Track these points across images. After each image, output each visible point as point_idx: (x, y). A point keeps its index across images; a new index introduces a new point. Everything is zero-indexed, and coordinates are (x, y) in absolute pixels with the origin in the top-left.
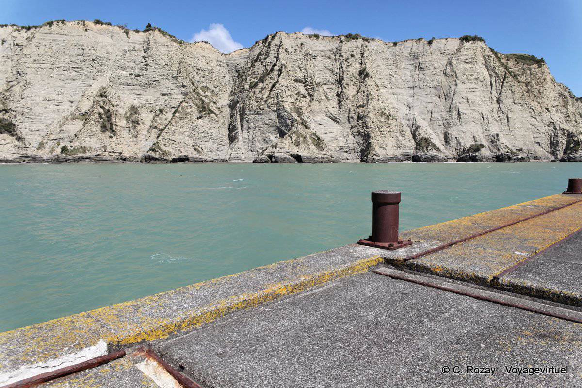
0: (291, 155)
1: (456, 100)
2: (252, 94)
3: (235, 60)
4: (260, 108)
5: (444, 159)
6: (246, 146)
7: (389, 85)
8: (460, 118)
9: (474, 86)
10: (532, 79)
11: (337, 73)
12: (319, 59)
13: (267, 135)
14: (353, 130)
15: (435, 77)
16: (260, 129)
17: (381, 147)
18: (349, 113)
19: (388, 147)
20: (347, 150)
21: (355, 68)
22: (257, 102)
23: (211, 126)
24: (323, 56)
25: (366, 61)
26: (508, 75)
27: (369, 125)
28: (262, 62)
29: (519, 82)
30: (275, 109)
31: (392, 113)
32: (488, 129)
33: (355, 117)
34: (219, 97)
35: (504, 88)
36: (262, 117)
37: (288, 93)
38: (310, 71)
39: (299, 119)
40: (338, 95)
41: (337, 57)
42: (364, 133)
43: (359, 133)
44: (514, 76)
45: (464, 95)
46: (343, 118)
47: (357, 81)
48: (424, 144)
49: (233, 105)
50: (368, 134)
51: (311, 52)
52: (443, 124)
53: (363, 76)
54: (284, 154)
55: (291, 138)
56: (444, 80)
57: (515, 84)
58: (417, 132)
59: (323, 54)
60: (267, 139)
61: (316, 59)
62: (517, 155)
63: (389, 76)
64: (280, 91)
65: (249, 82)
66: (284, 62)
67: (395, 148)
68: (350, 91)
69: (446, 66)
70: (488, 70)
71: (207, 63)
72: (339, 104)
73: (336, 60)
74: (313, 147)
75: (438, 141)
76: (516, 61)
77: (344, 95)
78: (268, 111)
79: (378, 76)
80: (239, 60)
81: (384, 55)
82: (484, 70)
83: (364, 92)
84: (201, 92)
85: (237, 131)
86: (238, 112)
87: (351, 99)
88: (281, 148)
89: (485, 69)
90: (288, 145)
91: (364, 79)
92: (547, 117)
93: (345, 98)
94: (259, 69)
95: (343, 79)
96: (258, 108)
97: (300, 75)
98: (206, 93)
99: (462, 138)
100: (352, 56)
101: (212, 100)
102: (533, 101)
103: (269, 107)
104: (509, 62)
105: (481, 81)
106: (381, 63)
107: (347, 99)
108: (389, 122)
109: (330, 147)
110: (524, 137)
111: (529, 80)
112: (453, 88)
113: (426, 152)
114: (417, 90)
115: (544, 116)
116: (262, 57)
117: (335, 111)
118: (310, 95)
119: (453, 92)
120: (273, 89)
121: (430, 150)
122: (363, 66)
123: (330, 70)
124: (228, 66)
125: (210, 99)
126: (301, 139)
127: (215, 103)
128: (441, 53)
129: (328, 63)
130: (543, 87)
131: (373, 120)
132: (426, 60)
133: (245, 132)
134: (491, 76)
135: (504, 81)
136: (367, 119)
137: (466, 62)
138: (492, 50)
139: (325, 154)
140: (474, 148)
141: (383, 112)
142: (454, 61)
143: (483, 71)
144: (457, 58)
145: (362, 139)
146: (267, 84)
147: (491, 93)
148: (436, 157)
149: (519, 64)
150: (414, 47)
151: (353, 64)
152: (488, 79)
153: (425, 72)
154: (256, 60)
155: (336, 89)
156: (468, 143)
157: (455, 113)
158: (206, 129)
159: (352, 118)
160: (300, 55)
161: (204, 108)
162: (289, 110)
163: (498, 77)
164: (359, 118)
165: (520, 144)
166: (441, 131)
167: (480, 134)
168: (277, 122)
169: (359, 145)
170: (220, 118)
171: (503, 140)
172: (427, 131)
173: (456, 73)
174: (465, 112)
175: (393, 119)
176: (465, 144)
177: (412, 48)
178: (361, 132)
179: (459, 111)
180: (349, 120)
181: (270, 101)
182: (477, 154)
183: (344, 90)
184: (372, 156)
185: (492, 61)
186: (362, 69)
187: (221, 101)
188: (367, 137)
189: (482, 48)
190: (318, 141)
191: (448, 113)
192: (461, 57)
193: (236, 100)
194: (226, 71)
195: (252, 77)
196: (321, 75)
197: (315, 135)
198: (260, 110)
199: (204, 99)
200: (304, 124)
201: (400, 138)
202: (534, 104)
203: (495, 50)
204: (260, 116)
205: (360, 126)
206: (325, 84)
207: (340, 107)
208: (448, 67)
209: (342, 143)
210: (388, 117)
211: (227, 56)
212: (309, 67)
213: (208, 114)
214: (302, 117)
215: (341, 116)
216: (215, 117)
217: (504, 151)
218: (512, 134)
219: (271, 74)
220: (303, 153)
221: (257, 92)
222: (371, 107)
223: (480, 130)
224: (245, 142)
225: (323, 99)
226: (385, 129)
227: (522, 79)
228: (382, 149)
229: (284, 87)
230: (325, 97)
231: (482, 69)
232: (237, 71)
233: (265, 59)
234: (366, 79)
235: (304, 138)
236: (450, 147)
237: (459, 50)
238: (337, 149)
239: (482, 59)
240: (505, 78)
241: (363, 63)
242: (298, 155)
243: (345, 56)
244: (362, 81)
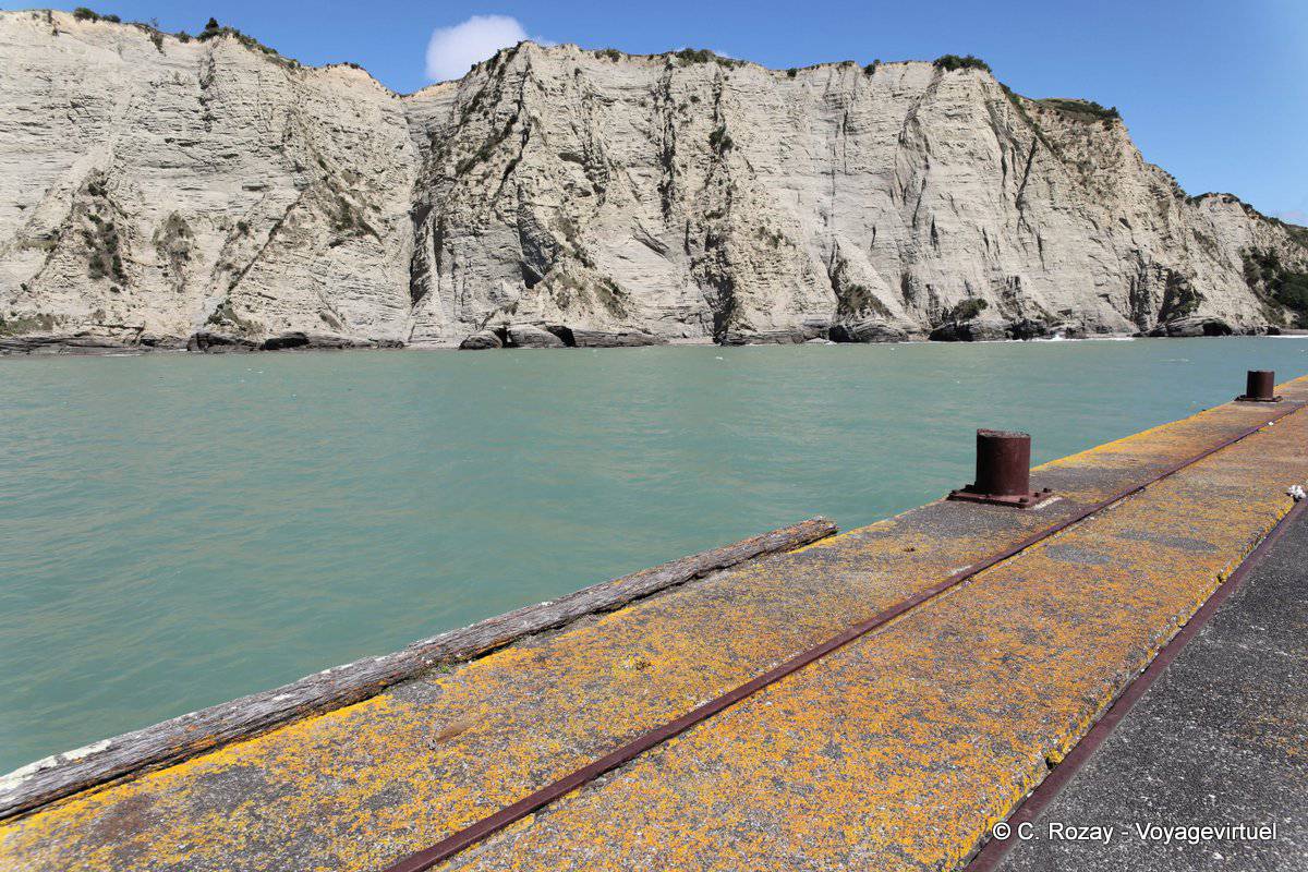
0: (550, 329)
1: (927, 201)
2: (461, 187)
3: (425, 108)
4: (480, 221)
5: (901, 334)
6: (449, 310)
7: (777, 167)
8: (936, 242)
9: (967, 169)
10: (1091, 154)
11: (659, 140)
12: (618, 106)
13: (497, 283)
14: (696, 270)
15: (881, 150)
16: (479, 268)
17: (759, 309)
18: (687, 232)
19: (775, 308)
20: (685, 316)
21: (701, 128)
22: (473, 207)
23: (366, 262)
24: (627, 101)
25: (725, 111)
26: (1040, 145)
27: (732, 260)
28: (486, 114)
29: (1064, 162)
30: (514, 221)
31: (784, 232)
32: (996, 266)
33: (702, 241)
34: (386, 194)
35: (1031, 175)
36: (486, 240)
37: (545, 184)
38: (597, 135)
39: (568, 245)
40: (663, 189)
41: (661, 102)
42: (722, 277)
43: (710, 278)
44: (1055, 147)
45: (944, 190)
46: (674, 242)
47: (706, 157)
48: (854, 301)
49: (419, 215)
50: (729, 278)
51: (600, 91)
52: (900, 256)
53: (718, 145)
54: (534, 328)
55: (550, 289)
56: (901, 156)
57: (1055, 165)
58: (841, 275)
59: (628, 95)
60: (498, 293)
61: (612, 107)
62: (1059, 324)
63: (777, 147)
64: (525, 180)
65: (455, 160)
66: (535, 113)
67: (791, 311)
68: (690, 181)
69: (906, 124)
70: (997, 133)
71: (358, 116)
72: (664, 210)
73: (657, 110)
74: (601, 310)
75: (888, 295)
76: (1058, 114)
77: (675, 191)
78: (499, 227)
79: (754, 146)
80: (434, 110)
81: (768, 100)
82: (988, 133)
83: (721, 183)
84: (344, 184)
85: (427, 275)
86: (431, 229)
87: (692, 198)
88: (526, 314)
89: (991, 131)
90: (542, 306)
91: (721, 152)
92: (1123, 239)
93: (677, 196)
94: (479, 128)
95: (673, 153)
96: (476, 221)
97: (575, 143)
98: (355, 187)
99: (942, 287)
100: (695, 99)
101: (368, 201)
102: (1094, 203)
103: (499, 217)
104: (1043, 117)
105: (981, 159)
106: (761, 116)
107: (682, 199)
108: (778, 250)
109: (643, 310)
110: (1075, 283)
111: (1086, 156)
112: (921, 174)
113: (860, 318)
114: (840, 179)
115: (1117, 237)
116: (486, 102)
117: (655, 228)
118: (598, 190)
119: (920, 182)
120: (510, 175)
121: (869, 313)
122: (720, 124)
123: (644, 133)
124: (409, 122)
125: (364, 200)
126: (573, 291)
127: (376, 209)
128: (894, 96)
129: (639, 115)
130: (1115, 171)
131: (740, 248)
132: (861, 110)
133: (447, 275)
134: (1002, 146)
135: (1031, 158)
136: (728, 245)
137: (948, 116)
138: (1005, 89)
139: (630, 325)
140: (966, 308)
141: (763, 228)
142: (921, 114)
143: (986, 135)
144: (928, 107)
145: (716, 290)
146: (495, 165)
147: (1003, 185)
148: (882, 331)
149: (1065, 122)
150: (834, 81)
151: (696, 119)
152: (997, 155)
153: (858, 138)
154: (472, 109)
155: (658, 176)
156: (952, 298)
157: (925, 230)
158: (354, 270)
159: (694, 242)
160: (573, 97)
161: (348, 221)
162: (547, 227)
163: (1018, 149)
164: (711, 242)
165: (1066, 300)
166: (895, 271)
167: (980, 277)
168: (521, 252)
169: (709, 303)
170: (388, 245)
171: (1030, 290)
172: (863, 271)
173: (926, 140)
174: (947, 227)
175: (787, 244)
176: (947, 300)
177: (829, 84)
178: (715, 275)
179: (933, 226)
180: (686, 247)
181: (502, 203)
182: (972, 321)
183: (676, 179)
184: (737, 329)
185: (1005, 114)
186: (716, 130)
187: (393, 203)
188: (726, 286)
189: (983, 84)
190: (613, 296)
191: (911, 230)
192: (937, 104)
193: (425, 202)
194: (405, 134)
195: (463, 148)
196: (624, 145)
197: (608, 281)
198: (480, 225)
199: (348, 199)
200: (580, 256)
201: (804, 288)
202: (1097, 210)
203: (1013, 90)
204: (480, 238)
205: (712, 260)
206: (633, 165)
207: (666, 216)
208: (909, 127)
209: (671, 300)
210: (775, 241)
211: (407, 100)
212: (594, 124)
213: (357, 235)
214: (577, 240)
215: (670, 238)
216: (375, 240)
217: (1030, 316)
218: (1051, 277)
219: (505, 141)
220: (576, 324)
221: (472, 183)
222: (736, 217)
223: (980, 267)
224: (445, 300)
225: (628, 201)
226: (768, 267)
227: (1071, 154)
228: (761, 314)
229: (535, 170)
230: (631, 196)
231: (984, 132)
232: (431, 135)
233: (493, 105)
234: (726, 152)
235: (581, 289)
236: (915, 306)
237: (933, 88)
238: (660, 313)
239: (983, 108)
240: (1033, 152)
241: (719, 116)
242: (564, 328)
243: (678, 99)
244: (717, 157)
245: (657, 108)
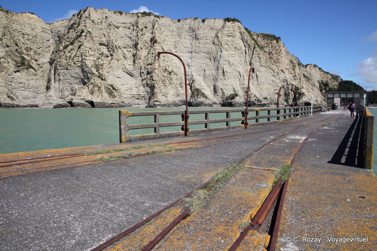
0: (86, 101)
1: (222, 62)
2: (63, 53)
3: (57, 28)
4: (68, 65)
5: (210, 104)
6: (57, 95)
7: (173, 49)
8: (224, 75)
9: (234, 52)
10: (273, 50)
11: (134, 40)
12: (121, 29)
13: (73, 86)
14: (143, 82)
15: (207, 45)
16: (68, 80)
17: (163, 95)
18: (141, 70)
19: (169, 95)
20: (139, 97)
21: (148, 36)
22: (66, 60)
23: (29, 78)
24: (124, 27)
25: (155, 31)
26: (256, 46)
27: (154, 79)
28: (75, 30)
29: (265, 52)
30: (80, 65)
31: (174, 70)
32: (243, 83)
33: (145, 73)
34: (41, 56)
35: (254, 55)
36: (70, 71)
37: (91, 53)
38: (112, 37)
39: (97, 73)
40: (134, 56)
41: (135, 28)
42: (151, 85)
43: (148, 85)
44: (262, 47)
45: (227, 58)
46: (136, 73)
47: (149, 45)
48: (196, 93)
49: (51, 63)
50: (153, 85)
51: (115, 23)
52: (213, 79)
53: (153, 42)
54: (81, 101)
55: (88, 87)
56: (213, 47)
57: (261, 52)
58: (193, 85)
59: (124, 25)
60: (73, 89)
61: (119, 29)
62: (261, 102)
63: (173, 43)
64: (84, 51)
65: (63, 45)
66: (90, 30)
67: (175, 96)
68: (143, 53)
69: (215, 38)
70: (243, 42)
71: (32, 30)
72: (133, 62)
73: (134, 30)
74: (106, 95)
75: (208, 92)
76: (263, 37)
77: (137, 56)
78: (74, 67)
79: (166, 43)
80: (61, 29)
81: (171, 28)
82: (241, 42)
83: (153, 54)
84: (25, 52)
85: (51, 83)
86: (53, 68)
87: (143, 59)
88: (79, 96)
89: (241, 41)
90: (84, 94)
91: (153, 44)
92: (282, 76)
93: (138, 58)
94: (73, 34)
95: (138, 44)
96: (67, 65)
97: (104, 40)
98: (29, 53)
99: (226, 89)
100: (146, 27)
101: (33, 58)
102: (273, 65)
103: (74, 63)
104: (258, 38)
105: (238, 49)
106: (168, 33)
107: (140, 59)
108: (171, 76)
109: (123, 95)
110: (268, 89)
111: (271, 50)
112: (219, 53)
113: (197, 99)
114: (194, 54)
115: (280, 75)
116: (75, 26)
117: (130, 68)
118: (111, 55)
119: (219, 56)
120: (79, 50)
121: (199, 97)
122: (154, 35)
123: (129, 37)
124: (52, 32)
125: (32, 58)
126: (96, 88)
127: (36, 60)
128: (211, 29)
129: (128, 32)
130: (279, 55)
131: (158, 75)
132: (200, 33)
133: (57, 83)
134: (245, 46)
135: (254, 50)
136: (153, 74)
137: (228, 36)
138: (246, 29)
139: (117, 100)
140: (231, 96)
141: (166, 69)
142: (219, 35)
143: (240, 42)
144: (221, 33)
145: (149, 89)
146: (75, 46)
147: (246, 58)
148: (203, 103)
149: (265, 40)
150: (192, 23)
151: (146, 33)
152: (244, 48)
153: (199, 41)
154: (71, 28)
155: (133, 51)
156: (229, 92)
157: (221, 71)
158: (24, 81)
159: (143, 73)
160: (104, 25)
161: (23, 64)
162: (90, 67)
163: (250, 47)
164: (148, 73)
165: (265, 94)
166: (211, 84)
167: (238, 87)
168: (82, 75)
169: (147, 93)
170: (39, 72)
171: (254, 91)
172: (201, 84)
173: (221, 43)
174: (227, 70)
175: (175, 74)
176: (227, 94)
177: (190, 24)
178: (149, 84)
179: (223, 70)
180: (140, 74)
181: (76, 59)
182: (233, 100)
183: (138, 52)
184: (153, 102)
185: (246, 36)
186: (152, 37)
187: (42, 59)
188: (152, 87)
189: (239, 27)
190: (112, 90)
191: (216, 71)
192: (224, 32)
193: (53, 58)
194: (50, 36)
195: (66, 41)
196: (122, 41)
197: (112, 86)
198: (68, 66)
199: (26, 57)
200: (101, 77)
201: (179, 89)
202: (274, 67)
204: (68, 70)
205: (148, 79)
206: (125, 48)
207: (134, 64)
208: (216, 39)
209: (134, 92)
210: (170, 73)
211: (51, 25)
212: (111, 34)
213: (26, 69)
214: (100, 72)
215: (135, 71)
216: (33, 71)
217: (253, 99)
218: (260, 87)
219: (79, 39)
220: (96, 100)
221: (67, 52)
222: (157, 65)
223: (238, 83)
224: (56, 91)
225: (121, 59)
226: (167, 82)
227: (267, 50)
228: (164, 97)
229: (88, 48)
230: (123, 57)
231: (239, 41)
232: (59, 37)
233: (77, 27)
234: (155, 44)
235: (100, 88)
236: (217, 95)
237: (223, 27)
238: (130, 96)
239: (239, 34)
240: (254, 48)
241: (154, 33)
242: (91, 101)
243: (140, 27)
244: (152, 46)
245: (133, 30)
